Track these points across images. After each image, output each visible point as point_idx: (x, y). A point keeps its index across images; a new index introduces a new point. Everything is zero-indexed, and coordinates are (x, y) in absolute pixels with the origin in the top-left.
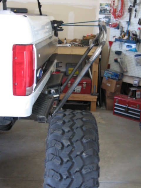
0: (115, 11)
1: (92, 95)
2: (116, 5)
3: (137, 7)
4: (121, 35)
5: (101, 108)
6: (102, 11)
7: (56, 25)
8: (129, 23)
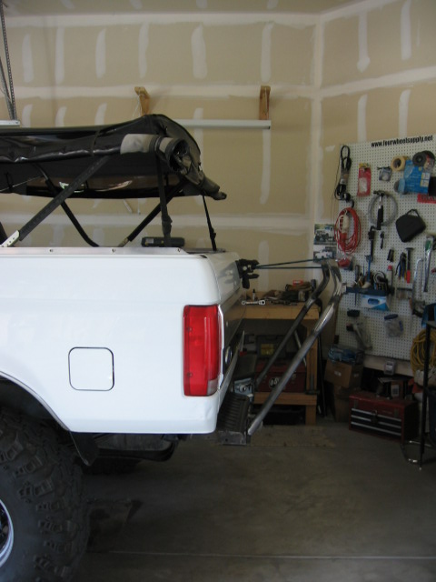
0: (343, 238)
1: (307, 394)
2: (345, 226)
3: (384, 229)
4: (356, 281)
5: (326, 418)
6: (320, 239)
7: (245, 268)
8: (371, 258)
